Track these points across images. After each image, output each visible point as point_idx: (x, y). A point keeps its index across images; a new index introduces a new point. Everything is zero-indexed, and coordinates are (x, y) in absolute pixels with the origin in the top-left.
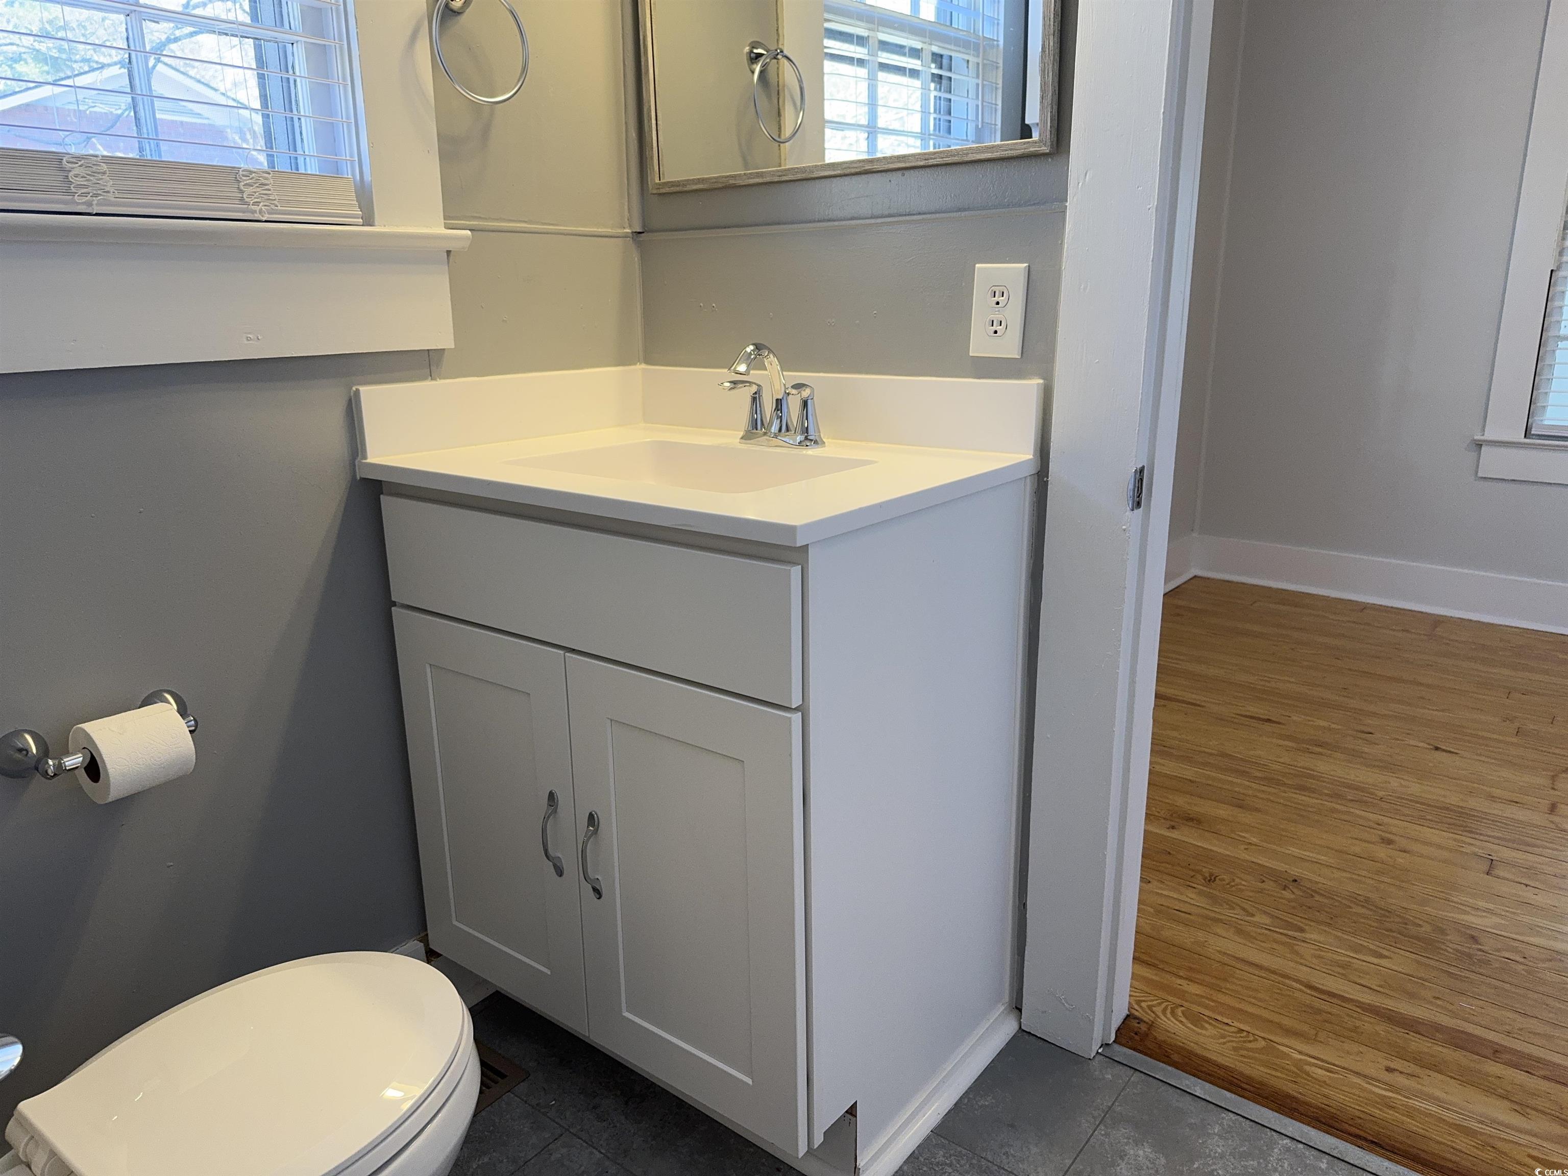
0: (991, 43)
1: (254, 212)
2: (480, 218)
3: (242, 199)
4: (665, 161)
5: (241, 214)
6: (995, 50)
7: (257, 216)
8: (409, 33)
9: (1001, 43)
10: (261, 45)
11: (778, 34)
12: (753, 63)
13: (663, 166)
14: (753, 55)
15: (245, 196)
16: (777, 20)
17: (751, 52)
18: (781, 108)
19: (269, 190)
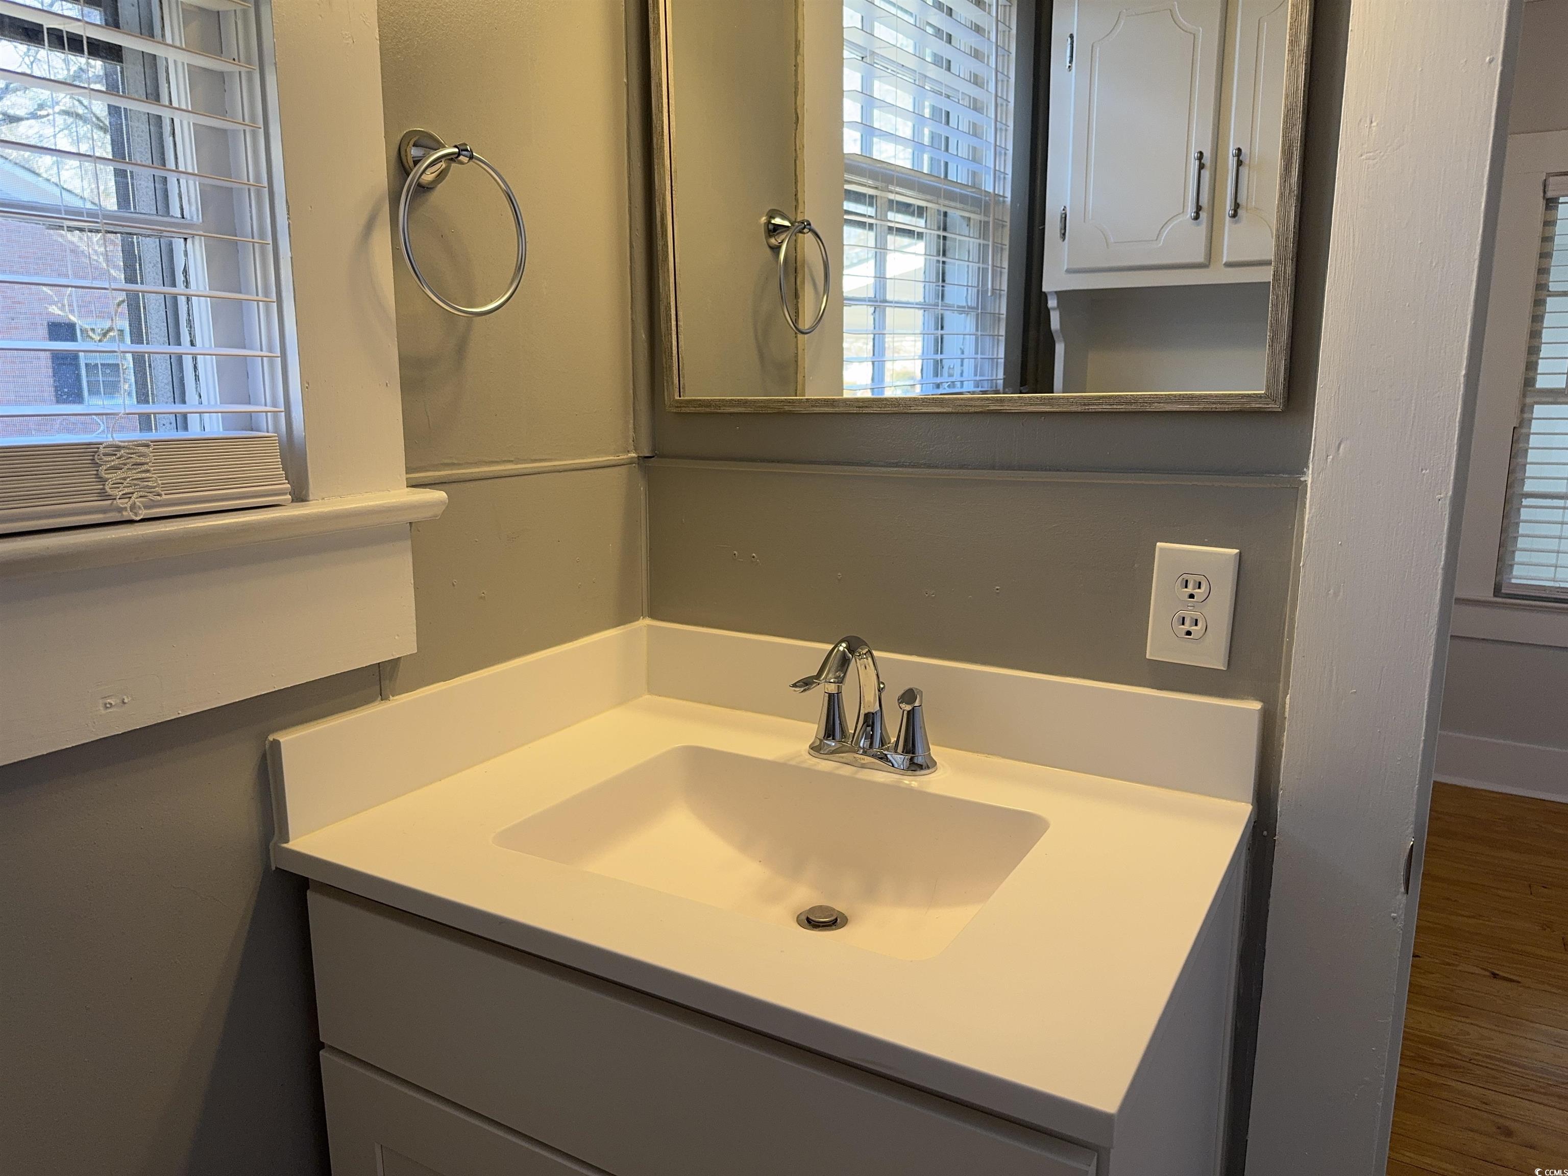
0: (997, 198)
1: (120, 510)
2: (454, 464)
3: (103, 495)
4: (686, 371)
5: (101, 516)
6: (1001, 207)
7: (128, 515)
8: (363, 219)
9: (1009, 200)
10: (133, 243)
11: (797, 200)
12: (770, 236)
13: (683, 377)
14: (771, 227)
15: (107, 487)
16: (796, 183)
17: (769, 222)
18: (799, 288)
19: (148, 471)
